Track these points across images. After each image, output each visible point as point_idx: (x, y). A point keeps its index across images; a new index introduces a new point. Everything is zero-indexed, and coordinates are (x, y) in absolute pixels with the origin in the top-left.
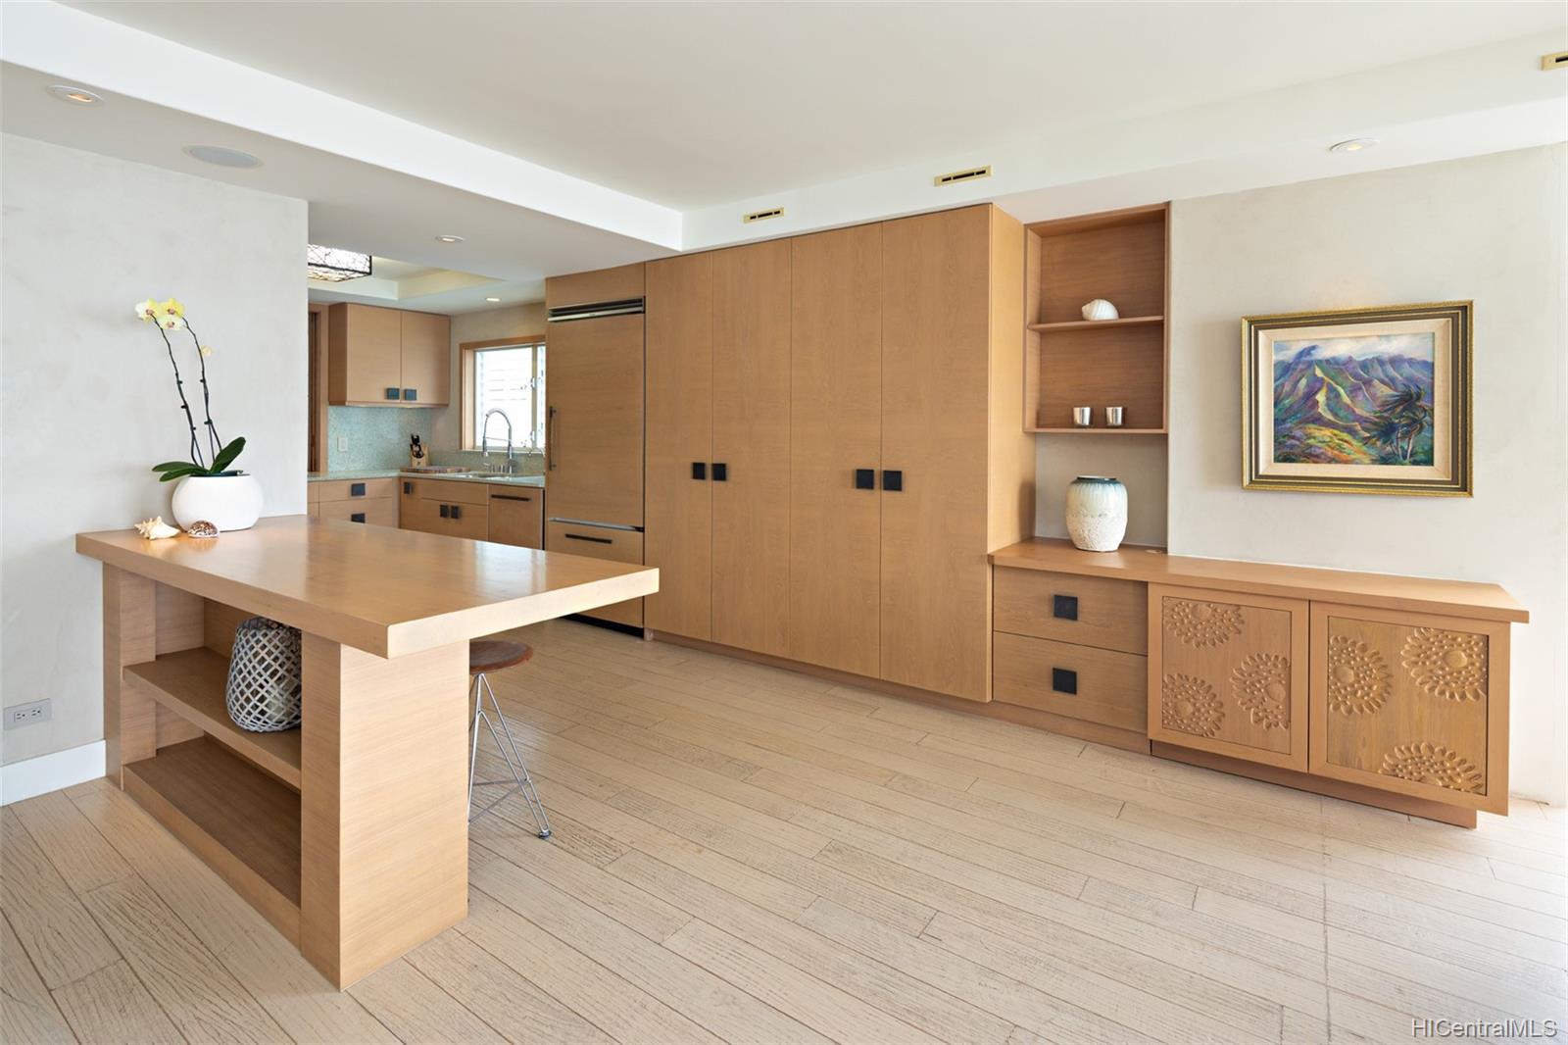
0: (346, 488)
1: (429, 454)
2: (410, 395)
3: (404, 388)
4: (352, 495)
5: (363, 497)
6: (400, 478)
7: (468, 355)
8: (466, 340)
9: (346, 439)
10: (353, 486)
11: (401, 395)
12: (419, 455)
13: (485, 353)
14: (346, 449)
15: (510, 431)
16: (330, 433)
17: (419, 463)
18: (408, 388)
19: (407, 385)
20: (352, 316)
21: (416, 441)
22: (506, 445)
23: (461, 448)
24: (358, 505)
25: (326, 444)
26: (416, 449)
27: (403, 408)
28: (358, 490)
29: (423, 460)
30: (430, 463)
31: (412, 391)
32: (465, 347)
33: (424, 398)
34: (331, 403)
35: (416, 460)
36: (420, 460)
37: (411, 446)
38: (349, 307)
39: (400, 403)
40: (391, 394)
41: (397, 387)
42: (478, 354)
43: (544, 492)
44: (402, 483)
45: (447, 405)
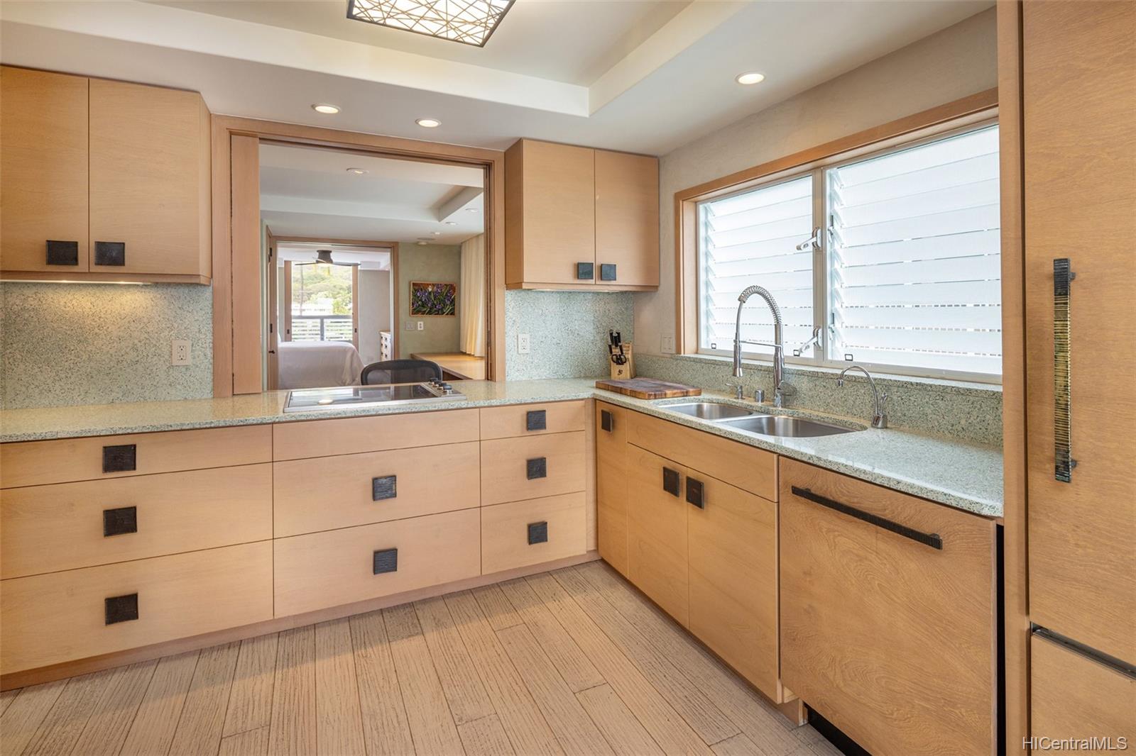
0: (519, 416)
1: (634, 355)
2: (607, 272)
3: (599, 262)
4: (529, 428)
5: (542, 431)
6: (595, 400)
7: (687, 208)
8: (685, 185)
9: (527, 336)
10: (530, 415)
11: (595, 272)
12: (620, 361)
13: (713, 206)
14: (528, 351)
15: (778, 327)
16: (508, 328)
17: (620, 372)
18: (606, 261)
19: (604, 258)
20: (529, 157)
21: (616, 340)
22: (772, 351)
23: (679, 351)
24: (535, 445)
25: (503, 345)
26: (616, 351)
27: (598, 293)
28: (535, 420)
29: (626, 368)
30: (635, 374)
31: (609, 265)
32: (681, 196)
33: (627, 277)
34: (509, 286)
35: (615, 368)
36: (621, 367)
37: (610, 346)
38: (525, 143)
39: (594, 285)
40: (583, 271)
41: (591, 260)
42: (701, 207)
43: (1000, 530)
44: (599, 410)
45: (656, 288)
